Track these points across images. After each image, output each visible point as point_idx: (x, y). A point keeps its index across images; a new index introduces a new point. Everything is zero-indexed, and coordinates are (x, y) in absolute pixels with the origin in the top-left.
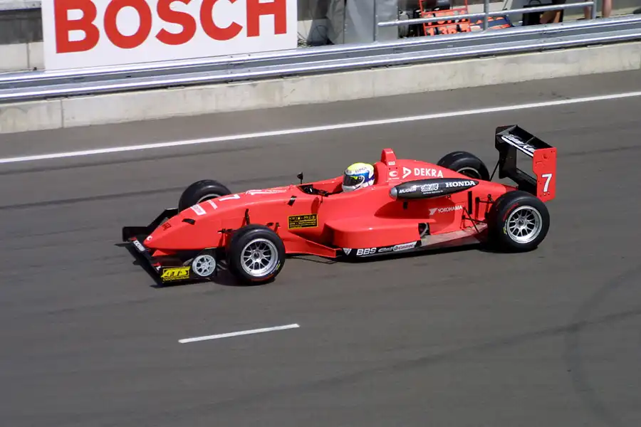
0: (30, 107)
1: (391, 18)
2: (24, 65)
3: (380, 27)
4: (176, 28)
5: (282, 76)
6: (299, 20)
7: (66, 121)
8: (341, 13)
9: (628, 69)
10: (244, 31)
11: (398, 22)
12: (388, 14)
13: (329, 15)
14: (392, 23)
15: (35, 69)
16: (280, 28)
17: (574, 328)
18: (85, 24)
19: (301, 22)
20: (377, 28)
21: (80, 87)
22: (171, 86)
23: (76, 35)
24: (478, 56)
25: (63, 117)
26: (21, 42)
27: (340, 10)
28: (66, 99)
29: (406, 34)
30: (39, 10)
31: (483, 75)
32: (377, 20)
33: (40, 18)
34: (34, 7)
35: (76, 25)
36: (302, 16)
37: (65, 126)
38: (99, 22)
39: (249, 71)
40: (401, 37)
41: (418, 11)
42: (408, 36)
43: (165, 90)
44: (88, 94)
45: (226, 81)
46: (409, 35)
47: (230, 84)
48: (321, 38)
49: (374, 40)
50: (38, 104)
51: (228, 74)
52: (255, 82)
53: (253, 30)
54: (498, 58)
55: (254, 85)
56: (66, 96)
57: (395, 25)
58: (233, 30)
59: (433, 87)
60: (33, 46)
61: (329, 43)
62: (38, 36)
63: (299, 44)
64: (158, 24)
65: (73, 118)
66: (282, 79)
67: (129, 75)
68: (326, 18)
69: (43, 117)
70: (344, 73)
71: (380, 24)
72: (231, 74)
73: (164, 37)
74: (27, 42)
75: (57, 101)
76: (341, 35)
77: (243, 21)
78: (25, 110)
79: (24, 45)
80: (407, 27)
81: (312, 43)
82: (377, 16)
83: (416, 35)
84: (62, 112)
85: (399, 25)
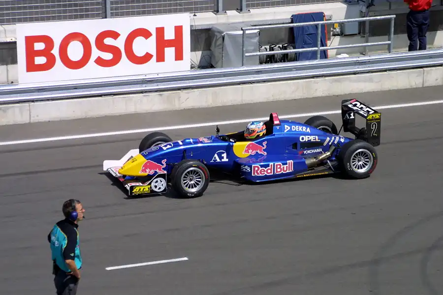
0: (8, 108)
1: (254, 51)
2: (5, 80)
3: (246, 56)
4: (108, 56)
5: (179, 89)
6: (191, 51)
7: (32, 118)
8: (221, 46)
9: (415, 87)
10: (154, 58)
11: (259, 53)
12: (252, 48)
13: (212, 48)
14: (255, 54)
15: (12, 82)
16: (179, 56)
17: (376, 262)
18: (47, 53)
19: (193, 53)
20: (244, 56)
21: (43, 95)
22: (105, 95)
23: (40, 60)
24: (313, 77)
25: (30, 115)
26: (3, 65)
27: (220, 45)
28: (33, 103)
29: (265, 61)
30: (15, 43)
31: (316, 90)
32: (245, 52)
33: (16, 48)
34: (11, 41)
35: (40, 53)
36: (194, 48)
37: (32, 121)
38: (55, 51)
39: (158, 85)
40: (261, 63)
41: (272, 46)
42: (265, 63)
43: (100, 98)
44: (48, 100)
45: (142, 92)
46: (267, 62)
47: (144, 94)
48: (207, 63)
49: (243, 65)
50: (13, 107)
51: (143, 87)
52: (161, 93)
53: (161, 58)
54: (327, 78)
55: (161, 95)
56: (33, 101)
57: (257, 55)
58: (147, 58)
59: (282, 97)
60: (11, 67)
61: (212, 67)
62: (14, 61)
63: (192, 68)
64: (96, 53)
65: (37, 116)
66: (179, 91)
67: (76, 88)
68: (210, 50)
69: (17, 115)
70: (222, 87)
71: (247, 54)
72: (145, 87)
73: (100, 62)
74: (7, 65)
75: (27, 104)
76: (220, 62)
77: (153, 52)
78: (4, 111)
79: (5, 66)
80: (265, 56)
81: (201, 67)
82: (244, 49)
83: (271, 63)
84: (30, 113)
85: (260, 56)
